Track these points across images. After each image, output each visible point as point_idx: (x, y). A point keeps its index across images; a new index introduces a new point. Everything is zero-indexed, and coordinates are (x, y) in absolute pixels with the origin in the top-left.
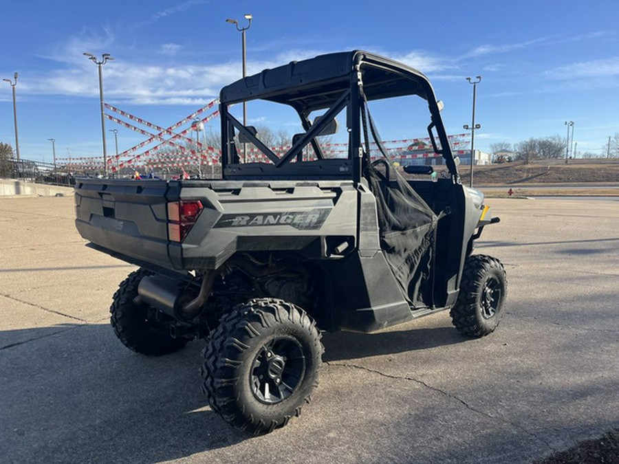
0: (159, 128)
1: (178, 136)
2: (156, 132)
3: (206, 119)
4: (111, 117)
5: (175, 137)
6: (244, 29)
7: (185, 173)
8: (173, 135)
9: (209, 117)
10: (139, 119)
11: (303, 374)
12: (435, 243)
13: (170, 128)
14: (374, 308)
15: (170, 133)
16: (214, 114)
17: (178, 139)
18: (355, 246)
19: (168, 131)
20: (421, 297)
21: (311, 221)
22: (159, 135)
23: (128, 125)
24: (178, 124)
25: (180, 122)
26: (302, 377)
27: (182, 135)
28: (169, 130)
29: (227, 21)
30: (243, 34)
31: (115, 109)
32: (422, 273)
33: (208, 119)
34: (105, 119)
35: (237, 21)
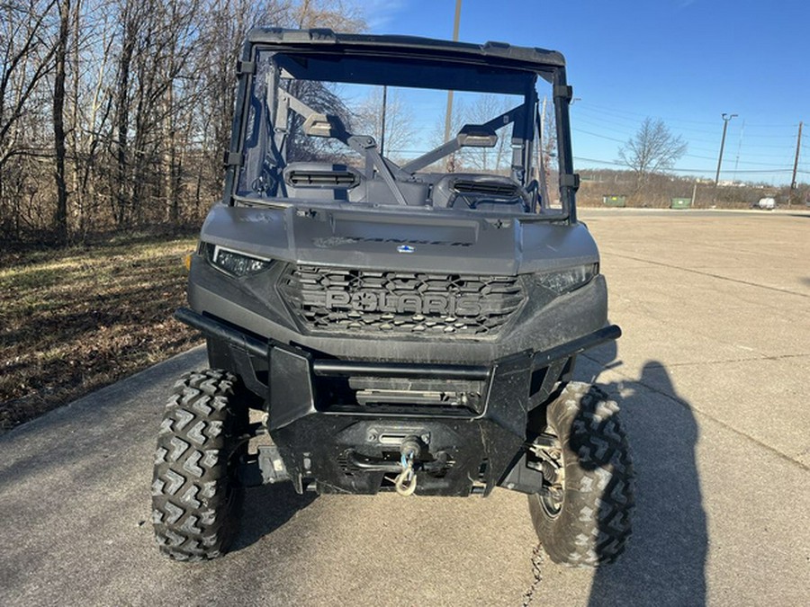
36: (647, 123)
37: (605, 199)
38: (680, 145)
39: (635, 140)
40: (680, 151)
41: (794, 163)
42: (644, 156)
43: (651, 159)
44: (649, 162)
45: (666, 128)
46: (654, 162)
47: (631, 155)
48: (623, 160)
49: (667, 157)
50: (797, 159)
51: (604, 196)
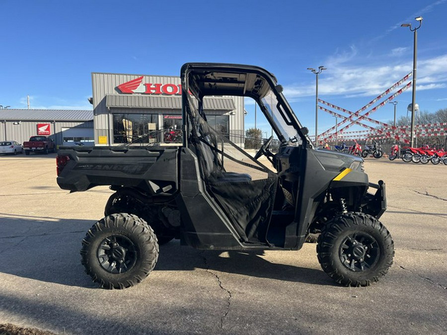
0: (350, 113)
1: (362, 117)
2: (348, 116)
3: (383, 103)
4: (321, 108)
5: (360, 118)
6: (415, 30)
7: (357, 144)
8: (359, 117)
9: (385, 101)
10: (338, 107)
11: (135, 262)
12: (275, 195)
13: (358, 112)
14: (198, 233)
15: (357, 115)
16: (389, 98)
17: (362, 120)
18: (177, 188)
19: (355, 114)
20: (257, 235)
21: (136, 170)
22: (350, 117)
23: (331, 112)
24: (363, 108)
25: (365, 107)
26: (134, 264)
27: (366, 116)
28: (357, 113)
29: (402, 26)
30: (415, 33)
31: (324, 102)
32: (260, 217)
33: (385, 103)
34: (318, 109)
35: (410, 24)
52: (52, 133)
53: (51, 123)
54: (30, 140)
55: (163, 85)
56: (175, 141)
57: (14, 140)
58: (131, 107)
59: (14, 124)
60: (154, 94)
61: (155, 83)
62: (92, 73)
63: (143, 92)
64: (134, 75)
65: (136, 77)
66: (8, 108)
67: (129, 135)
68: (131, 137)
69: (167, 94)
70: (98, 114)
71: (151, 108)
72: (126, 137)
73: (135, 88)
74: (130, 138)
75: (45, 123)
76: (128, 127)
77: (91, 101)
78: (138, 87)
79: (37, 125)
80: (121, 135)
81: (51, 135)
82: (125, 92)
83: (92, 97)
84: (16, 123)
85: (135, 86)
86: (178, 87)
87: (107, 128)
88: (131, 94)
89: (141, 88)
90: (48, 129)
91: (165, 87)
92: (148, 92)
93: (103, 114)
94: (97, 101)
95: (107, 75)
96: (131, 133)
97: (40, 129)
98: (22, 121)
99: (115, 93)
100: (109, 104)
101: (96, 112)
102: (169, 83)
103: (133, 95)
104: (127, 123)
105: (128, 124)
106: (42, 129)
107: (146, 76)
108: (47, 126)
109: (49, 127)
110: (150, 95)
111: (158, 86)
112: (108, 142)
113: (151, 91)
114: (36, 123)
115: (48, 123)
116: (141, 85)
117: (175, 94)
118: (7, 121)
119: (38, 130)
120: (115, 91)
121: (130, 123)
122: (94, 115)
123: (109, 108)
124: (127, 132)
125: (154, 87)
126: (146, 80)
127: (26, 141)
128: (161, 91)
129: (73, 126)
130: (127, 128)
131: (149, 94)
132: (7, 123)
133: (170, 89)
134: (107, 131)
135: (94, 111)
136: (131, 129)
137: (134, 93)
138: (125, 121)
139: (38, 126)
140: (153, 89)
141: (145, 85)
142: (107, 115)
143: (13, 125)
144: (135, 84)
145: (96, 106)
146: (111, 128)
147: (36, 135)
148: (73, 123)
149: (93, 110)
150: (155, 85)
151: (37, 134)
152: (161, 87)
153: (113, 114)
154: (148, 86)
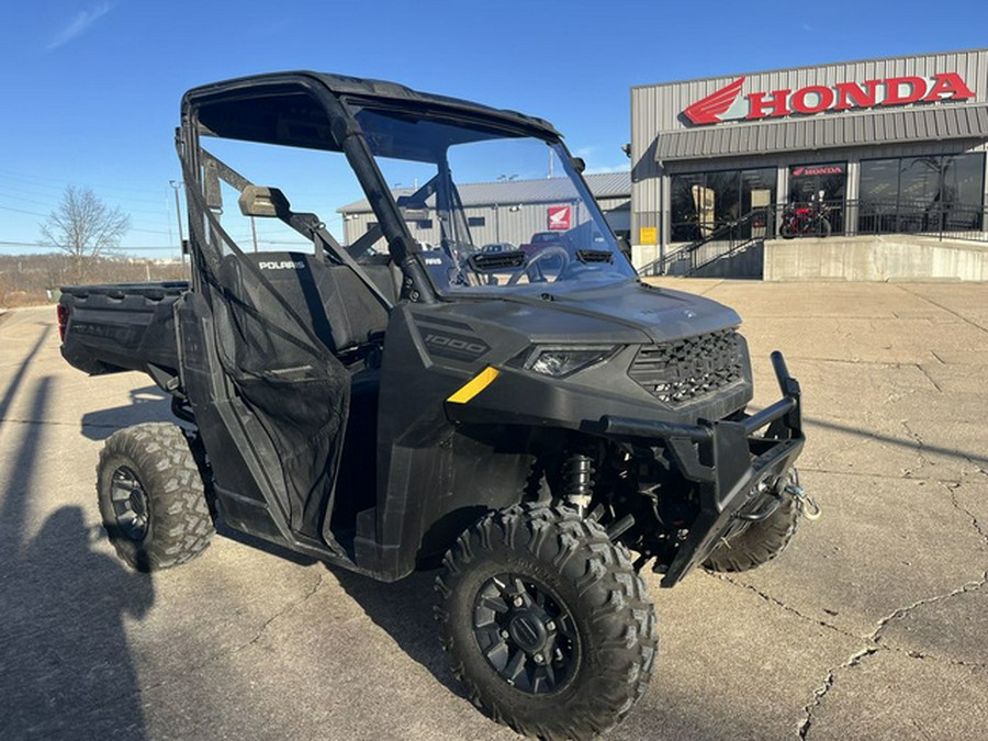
36: (71, 192)
37: (49, 292)
38: (121, 219)
39: (59, 213)
40: (122, 226)
41: (252, 233)
42: (76, 234)
43: (88, 237)
44: (86, 241)
45: (97, 198)
46: (93, 241)
47: (58, 234)
48: (49, 240)
49: (108, 233)
50: (254, 229)
51: (47, 289)
52: (572, 225)
53: (573, 204)
54: (532, 242)
55: (793, 92)
56: (806, 232)
57: (505, 241)
58: (710, 156)
59: (511, 210)
60: (769, 117)
61: (774, 88)
62: (631, 89)
63: (742, 116)
64: (723, 78)
65: (728, 82)
66: (515, 179)
67: (704, 223)
68: (711, 226)
69: (802, 111)
70: (641, 179)
71: (760, 155)
72: (699, 228)
73: (723, 108)
74: (709, 229)
75: (561, 205)
76: (705, 204)
77: (628, 151)
78: (731, 106)
79: (548, 210)
80: (688, 223)
81: (571, 228)
82: (700, 122)
83: (629, 142)
84: (514, 208)
85: (723, 105)
86: (834, 92)
87: (658, 209)
88: (714, 124)
89: (739, 107)
90: (566, 218)
91: (800, 95)
92: (755, 116)
93: (651, 177)
94: (640, 151)
95: (661, 88)
96: (710, 217)
97: (552, 218)
98: (525, 204)
99: (679, 126)
100: (662, 155)
101: (638, 174)
102: (811, 84)
103: (719, 126)
104: (702, 194)
105: (704, 196)
106: (556, 219)
107: (750, 75)
108: (564, 212)
109: (568, 212)
110: (761, 122)
111: (780, 96)
112: (658, 241)
113: (763, 111)
114: (547, 206)
115: (566, 205)
116: (738, 99)
117: (827, 111)
118: (500, 205)
119: (549, 221)
120: (678, 123)
121: (710, 194)
122: (633, 181)
123: (661, 163)
124: (702, 216)
125: (771, 99)
126: (750, 86)
127: (524, 243)
128: (788, 108)
129: (613, 207)
130: (702, 206)
131: (758, 119)
132: (500, 209)
133: (810, 101)
134: (658, 215)
135: (633, 173)
136: (712, 207)
137: (720, 121)
138: (699, 191)
139: (551, 212)
140: (767, 105)
141: (749, 97)
142: (658, 180)
143: (510, 214)
144: (723, 99)
145: (636, 161)
146: (667, 207)
147: (547, 231)
148: (613, 201)
149: (630, 170)
150: (774, 94)
151: (549, 228)
152: (788, 97)
153: (671, 175)
154: (755, 100)
